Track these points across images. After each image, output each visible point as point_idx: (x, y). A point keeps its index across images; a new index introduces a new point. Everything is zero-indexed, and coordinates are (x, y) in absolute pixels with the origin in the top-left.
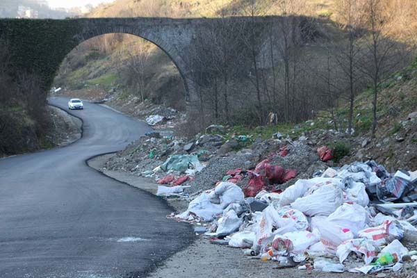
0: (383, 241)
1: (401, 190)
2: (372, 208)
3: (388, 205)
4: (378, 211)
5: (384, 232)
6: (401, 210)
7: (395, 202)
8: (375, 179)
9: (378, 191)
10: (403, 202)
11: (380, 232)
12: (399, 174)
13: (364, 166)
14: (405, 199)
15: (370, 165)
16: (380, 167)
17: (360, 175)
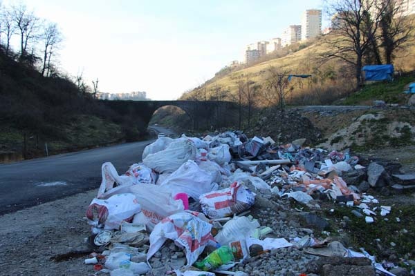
0: (228, 210)
1: (257, 150)
2: (232, 164)
3: (246, 162)
4: (237, 167)
5: (230, 198)
6: (256, 167)
7: (252, 159)
8: (238, 142)
9: (239, 151)
10: (258, 159)
11: (224, 198)
12: (255, 138)
13: (232, 134)
14: (260, 157)
15: (236, 134)
16: (244, 135)
17: (228, 140)
